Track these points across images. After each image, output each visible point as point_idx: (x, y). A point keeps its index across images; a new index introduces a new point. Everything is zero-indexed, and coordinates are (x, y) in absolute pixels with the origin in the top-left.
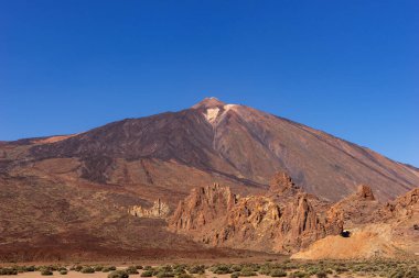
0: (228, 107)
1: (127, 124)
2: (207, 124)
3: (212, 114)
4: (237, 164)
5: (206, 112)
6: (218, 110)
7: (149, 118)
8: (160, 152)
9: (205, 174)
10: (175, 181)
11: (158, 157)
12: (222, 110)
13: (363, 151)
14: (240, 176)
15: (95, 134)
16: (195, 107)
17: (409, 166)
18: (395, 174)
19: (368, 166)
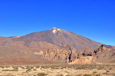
2: (53, 33)
3: (54, 31)
4: (60, 42)
6: (56, 30)
7: (39, 32)
9: (52, 44)
10: (45, 46)
11: (42, 41)
12: (57, 30)
13: (88, 39)
14: (61, 45)
15: (27, 35)
17: (99, 43)
18: (95, 44)
19: (89, 43)
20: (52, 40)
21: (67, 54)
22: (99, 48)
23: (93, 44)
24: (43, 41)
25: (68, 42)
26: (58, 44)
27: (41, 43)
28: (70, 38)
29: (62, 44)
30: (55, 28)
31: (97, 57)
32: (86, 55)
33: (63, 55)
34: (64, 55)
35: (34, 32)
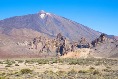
0: (47, 14)
1: (16, 17)
2: (41, 18)
3: (42, 16)
4: (50, 30)
5: (41, 15)
6: (44, 14)
7: (23, 16)
9: (40, 33)
10: (30, 34)
11: (26, 28)
12: (46, 14)
13: (86, 27)
14: (50, 34)
15: (6, 20)
16: (38, 13)
18: (94, 34)
19: (87, 32)
20: (40, 28)
21: (58, 45)
22: (98, 38)
23: (91, 33)
24: (28, 29)
25: (59, 30)
26: (47, 32)
27: (25, 31)
28: (63, 26)
29: (53, 33)
30: (43, 11)
31: (96, 50)
32: (82, 46)
33: (53, 47)
34: (55, 46)
35: (16, 16)
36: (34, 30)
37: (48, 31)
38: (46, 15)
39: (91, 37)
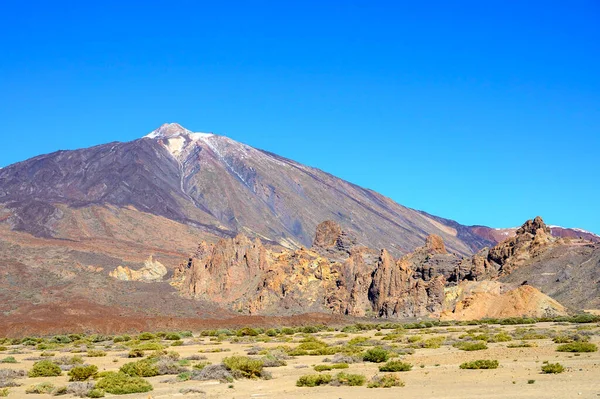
0: (195, 137)
1: (60, 157)
2: (170, 159)
4: (215, 210)
5: (167, 143)
6: (183, 140)
7: (89, 150)
8: (113, 196)
9: (177, 224)
12: (188, 140)
13: (369, 193)
14: (222, 227)
16: (152, 136)
17: (423, 213)
19: (376, 213)
20: (173, 200)
24: (121, 205)
25: (259, 209)
26: (207, 219)
27: (111, 216)
28: (273, 189)
29: (231, 220)
30: (174, 127)
35: (59, 152)
36: (146, 210)
37: (210, 213)
38: (192, 143)
39: (398, 236)
